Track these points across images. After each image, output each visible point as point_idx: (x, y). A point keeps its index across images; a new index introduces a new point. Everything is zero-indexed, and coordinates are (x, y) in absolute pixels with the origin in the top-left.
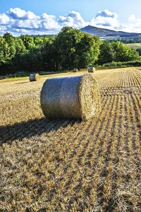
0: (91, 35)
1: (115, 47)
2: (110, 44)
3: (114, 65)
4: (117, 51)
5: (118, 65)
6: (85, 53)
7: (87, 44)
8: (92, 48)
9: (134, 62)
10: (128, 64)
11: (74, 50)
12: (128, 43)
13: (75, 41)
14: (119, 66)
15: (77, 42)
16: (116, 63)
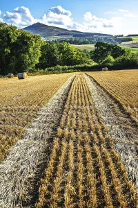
0: (30, 34)
1: (61, 49)
2: (55, 45)
3: (58, 69)
4: (64, 53)
5: (63, 69)
6: (22, 55)
7: (26, 44)
8: (31, 50)
9: (83, 65)
10: (75, 68)
11: (9, 51)
12: (81, 44)
13: (10, 39)
14: (64, 71)
15: (12, 40)
16: (61, 67)
